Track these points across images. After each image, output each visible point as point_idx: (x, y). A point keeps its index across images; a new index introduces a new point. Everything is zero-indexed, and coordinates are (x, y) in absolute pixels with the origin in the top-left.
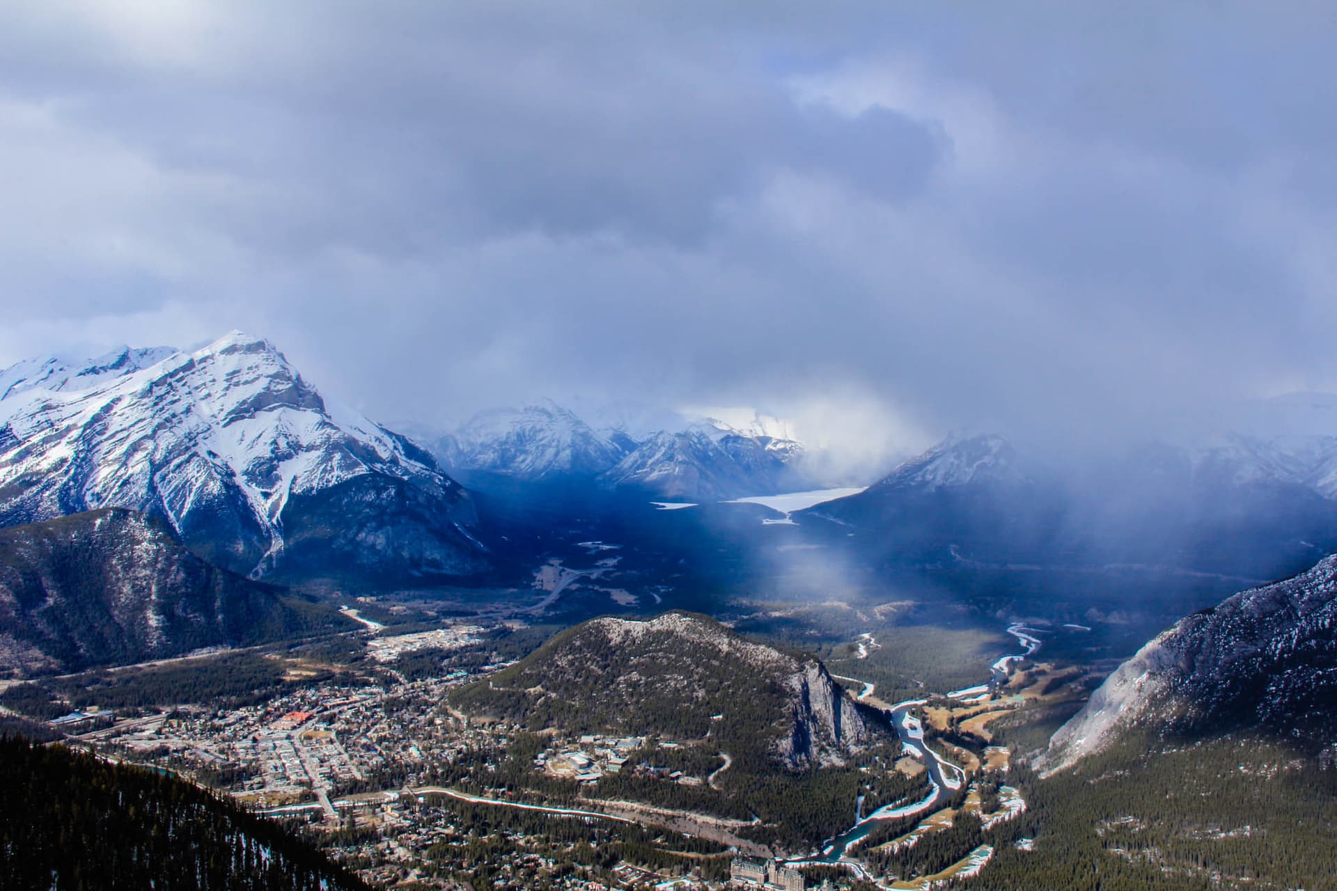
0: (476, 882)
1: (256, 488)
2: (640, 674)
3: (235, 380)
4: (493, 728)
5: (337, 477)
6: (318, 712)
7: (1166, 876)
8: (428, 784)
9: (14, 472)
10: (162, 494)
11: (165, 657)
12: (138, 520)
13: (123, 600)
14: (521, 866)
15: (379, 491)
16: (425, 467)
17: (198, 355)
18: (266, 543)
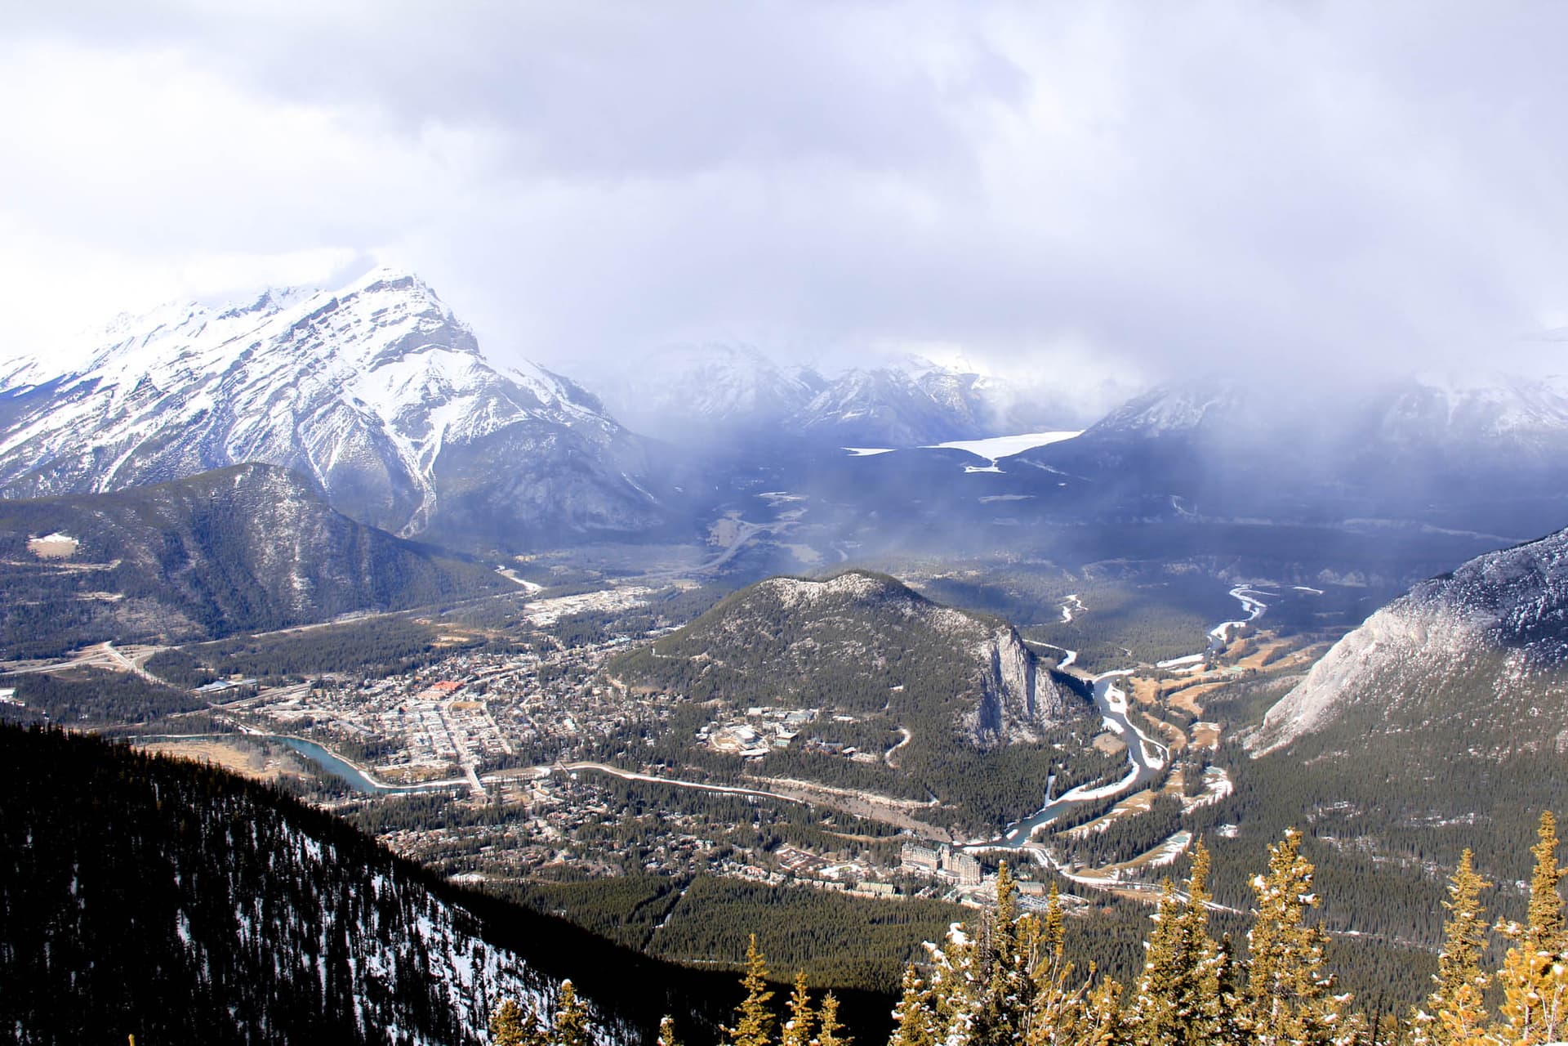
0: (626, 864)
1: (407, 438)
2: (814, 640)
3: (381, 320)
4: (654, 699)
5: (494, 425)
6: (468, 682)
7: (1378, 867)
8: (582, 759)
9: (154, 426)
10: (306, 446)
11: (310, 622)
12: (279, 476)
13: (266, 561)
14: (676, 848)
15: (538, 438)
16: (590, 412)
17: (340, 295)
18: (418, 496)
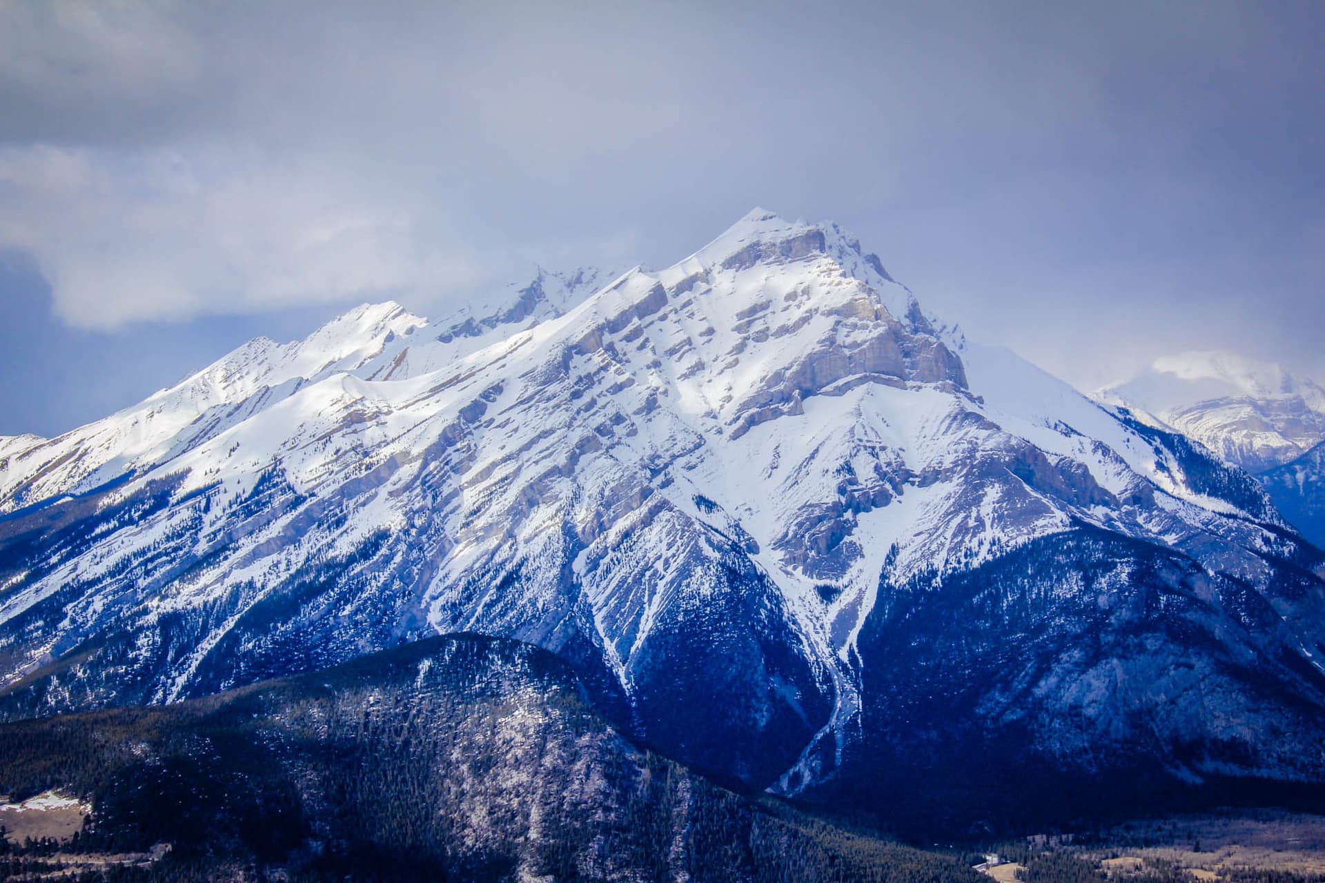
1: (805, 579)
3: (758, 326)
5: (993, 543)
9: (283, 566)
10: (590, 600)
12: (507, 659)
13: (469, 842)
15: (1090, 575)
16: (1231, 510)
17: (672, 277)
18: (820, 705)
